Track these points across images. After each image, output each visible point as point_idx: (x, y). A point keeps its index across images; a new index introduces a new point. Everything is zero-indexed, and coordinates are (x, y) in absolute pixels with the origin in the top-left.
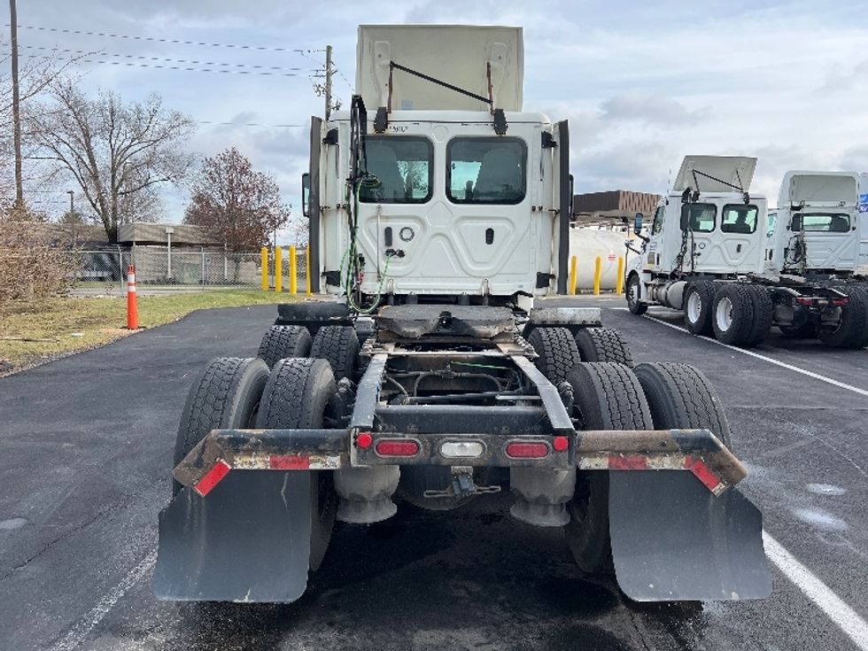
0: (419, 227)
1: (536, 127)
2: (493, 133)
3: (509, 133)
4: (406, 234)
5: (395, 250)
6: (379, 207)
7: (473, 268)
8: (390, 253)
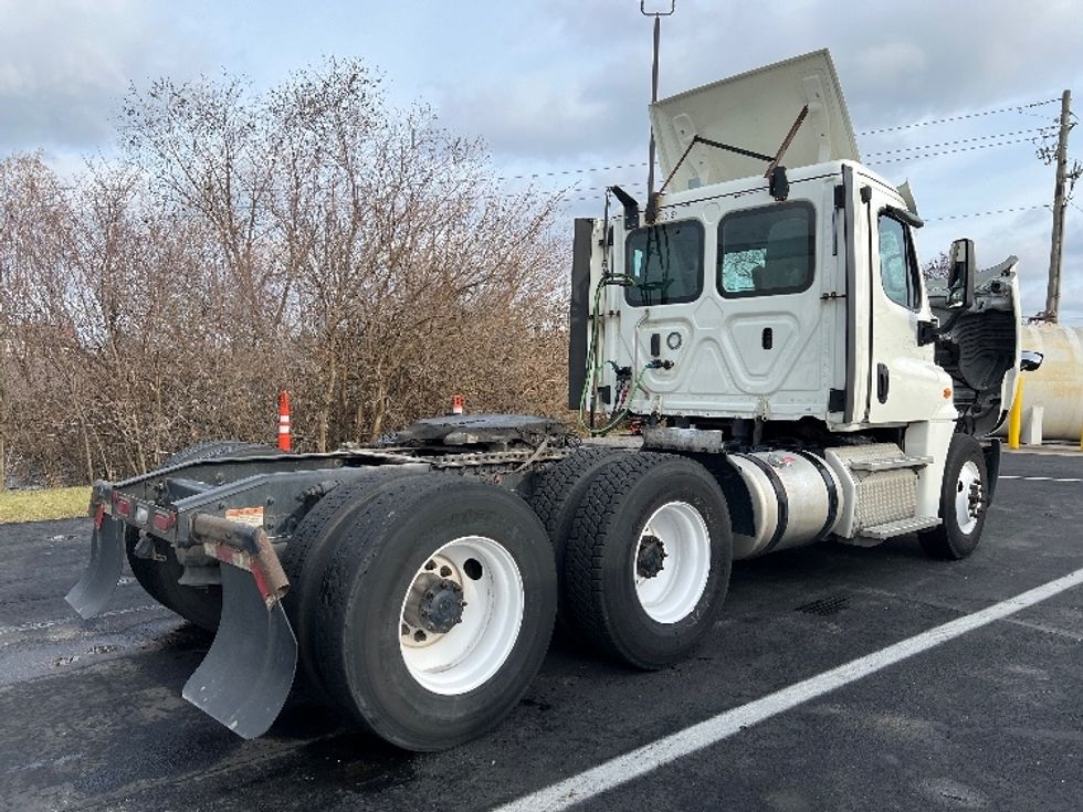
0: (687, 331)
1: (827, 181)
2: (772, 200)
3: (791, 197)
4: (674, 341)
5: (663, 361)
6: (647, 311)
7: (747, 382)
8: (657, 365)
